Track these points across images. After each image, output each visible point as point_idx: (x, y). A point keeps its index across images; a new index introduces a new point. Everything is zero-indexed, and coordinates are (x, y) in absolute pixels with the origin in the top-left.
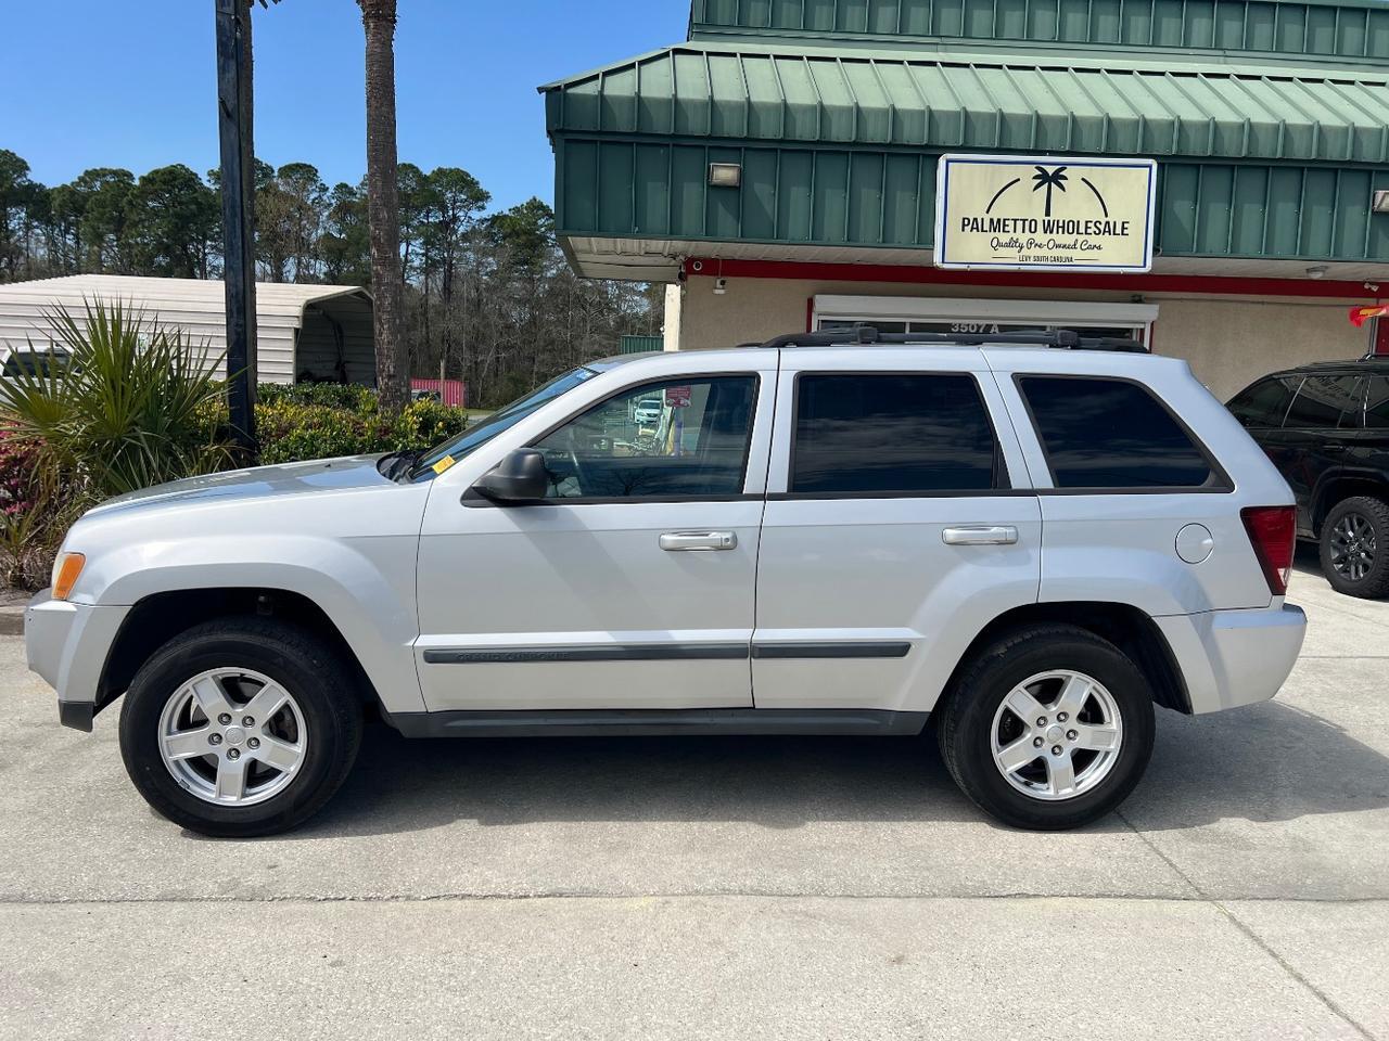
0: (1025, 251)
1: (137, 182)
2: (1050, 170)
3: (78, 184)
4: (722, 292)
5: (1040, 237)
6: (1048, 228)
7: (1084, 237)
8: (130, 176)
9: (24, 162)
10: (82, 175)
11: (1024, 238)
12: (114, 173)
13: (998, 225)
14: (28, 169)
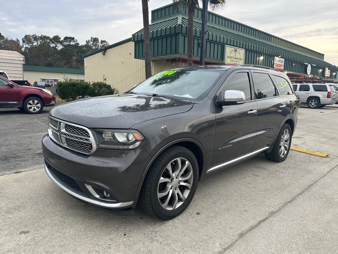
0: (233, 62)
2: (236, 49)
4: (184, 65)
5: (235, 60)
6: (235, 59)
7: (238, 60)
11: (233, 60)
13: (231, 57)
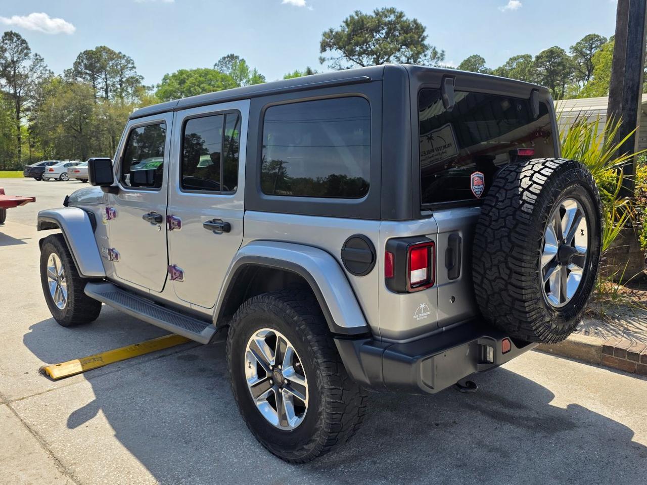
1: (533, 59)
3: (506, 66)
8: (530, 57)
9: (483, 59)
10: (508, 60)
12: (523, 57)
14: (485, 62)
